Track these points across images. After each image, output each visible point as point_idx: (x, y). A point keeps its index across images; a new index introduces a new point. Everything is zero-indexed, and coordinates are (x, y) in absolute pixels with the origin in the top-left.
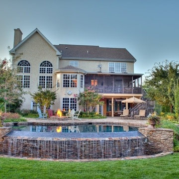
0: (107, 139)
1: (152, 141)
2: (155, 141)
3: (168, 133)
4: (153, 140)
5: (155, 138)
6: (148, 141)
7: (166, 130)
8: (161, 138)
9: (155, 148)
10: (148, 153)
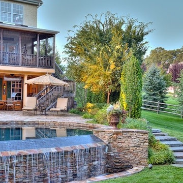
0: (53, 150)
1: (116, 151)
2: (121, 149)
3: (140, 136)
4: (118, 147)
5: (120, 145)
6: (109, 150)
7: (137, 132)
8: (131, 145)
9: (121, 161)
10: (110, 170)
